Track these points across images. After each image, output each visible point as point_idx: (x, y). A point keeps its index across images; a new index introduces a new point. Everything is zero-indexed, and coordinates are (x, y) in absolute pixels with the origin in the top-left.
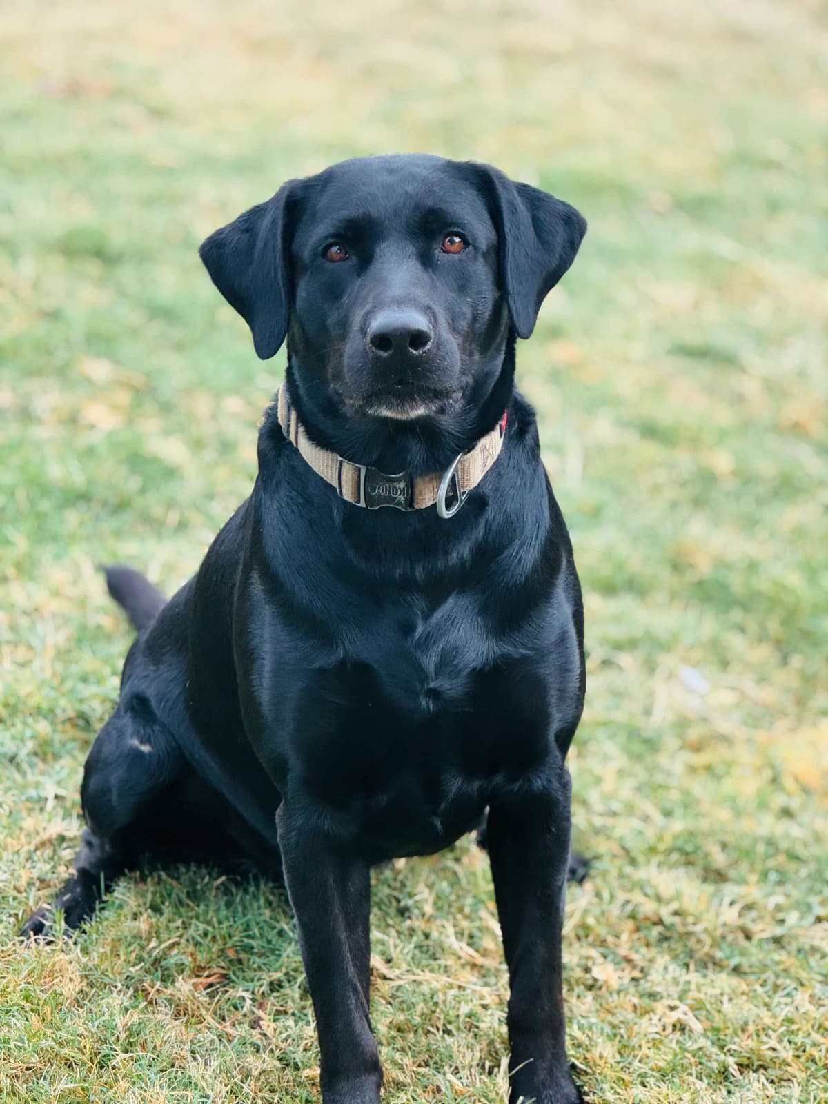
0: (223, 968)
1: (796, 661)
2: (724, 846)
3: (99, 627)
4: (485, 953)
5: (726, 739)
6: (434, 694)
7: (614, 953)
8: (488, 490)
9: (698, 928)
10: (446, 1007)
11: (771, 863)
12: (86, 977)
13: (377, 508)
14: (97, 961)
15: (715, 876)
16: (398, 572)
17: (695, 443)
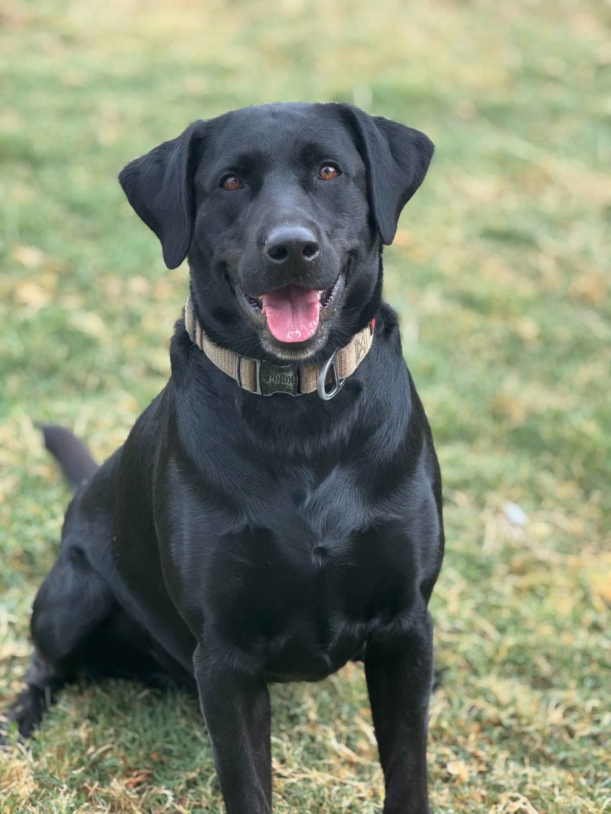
0: (148, 768)
1: (596, 496)
2: (548, 657)
3: (38, 478)
4: (360, 753)
5: (544, 565)
6: (322, 551)
7: (464, 751)
8: (361, 378)
9: (531, 729)
10: (331, 801)
11: (587, 671)
12: (38, 779)
13: (271, 395)
14: (45, 766)
15: (542, 683)
16: (291, 449)
17: (505, 312)
